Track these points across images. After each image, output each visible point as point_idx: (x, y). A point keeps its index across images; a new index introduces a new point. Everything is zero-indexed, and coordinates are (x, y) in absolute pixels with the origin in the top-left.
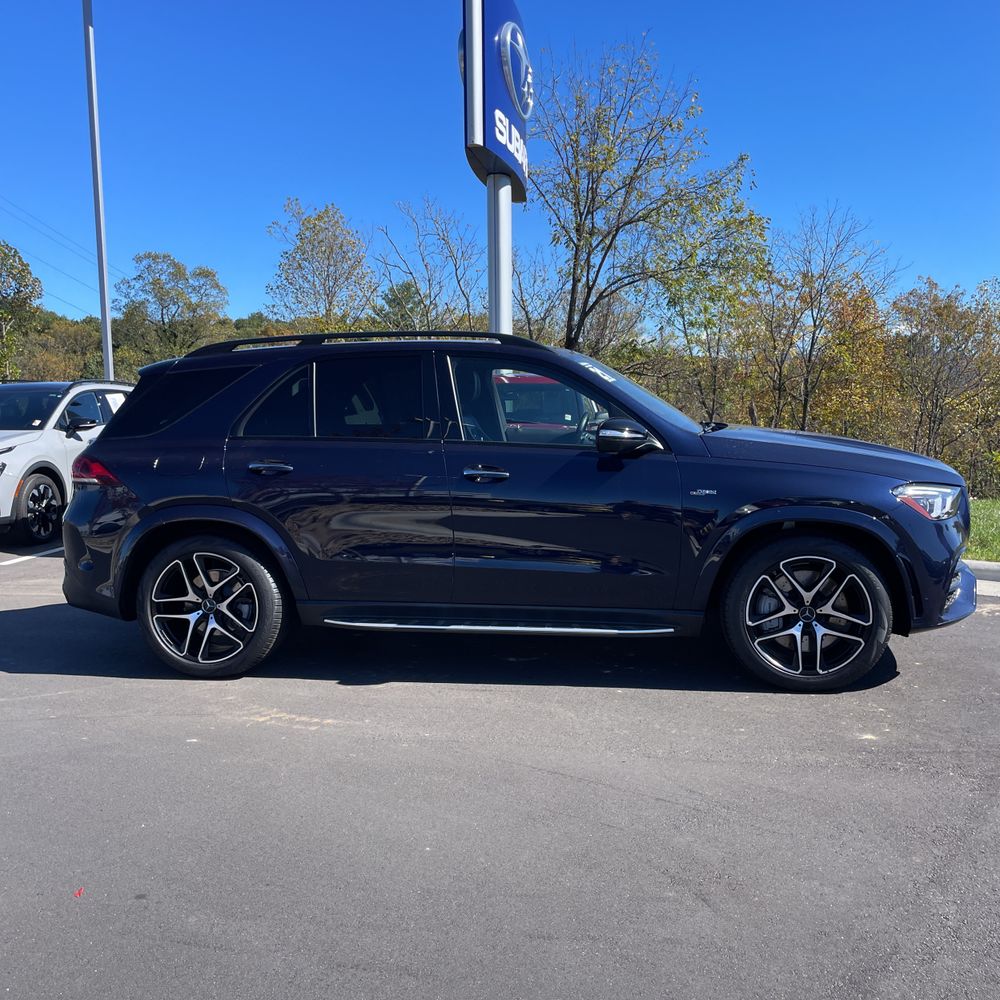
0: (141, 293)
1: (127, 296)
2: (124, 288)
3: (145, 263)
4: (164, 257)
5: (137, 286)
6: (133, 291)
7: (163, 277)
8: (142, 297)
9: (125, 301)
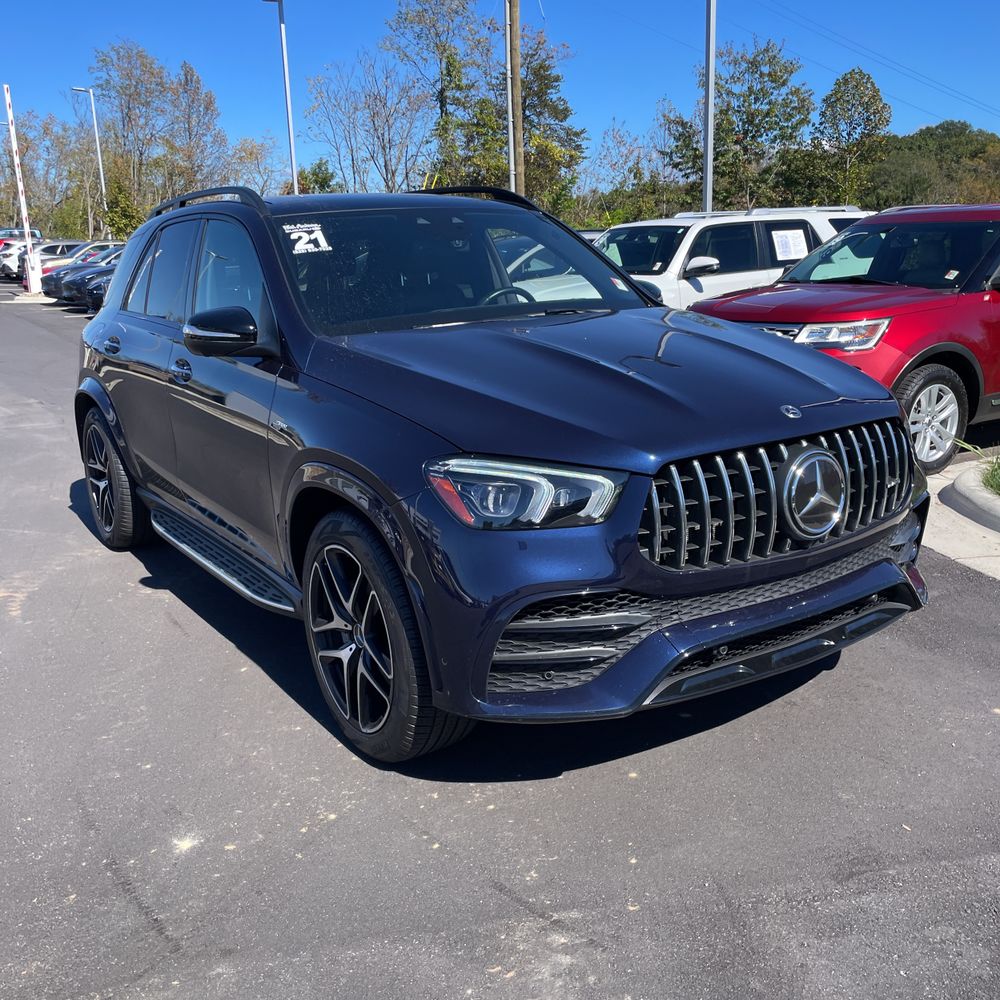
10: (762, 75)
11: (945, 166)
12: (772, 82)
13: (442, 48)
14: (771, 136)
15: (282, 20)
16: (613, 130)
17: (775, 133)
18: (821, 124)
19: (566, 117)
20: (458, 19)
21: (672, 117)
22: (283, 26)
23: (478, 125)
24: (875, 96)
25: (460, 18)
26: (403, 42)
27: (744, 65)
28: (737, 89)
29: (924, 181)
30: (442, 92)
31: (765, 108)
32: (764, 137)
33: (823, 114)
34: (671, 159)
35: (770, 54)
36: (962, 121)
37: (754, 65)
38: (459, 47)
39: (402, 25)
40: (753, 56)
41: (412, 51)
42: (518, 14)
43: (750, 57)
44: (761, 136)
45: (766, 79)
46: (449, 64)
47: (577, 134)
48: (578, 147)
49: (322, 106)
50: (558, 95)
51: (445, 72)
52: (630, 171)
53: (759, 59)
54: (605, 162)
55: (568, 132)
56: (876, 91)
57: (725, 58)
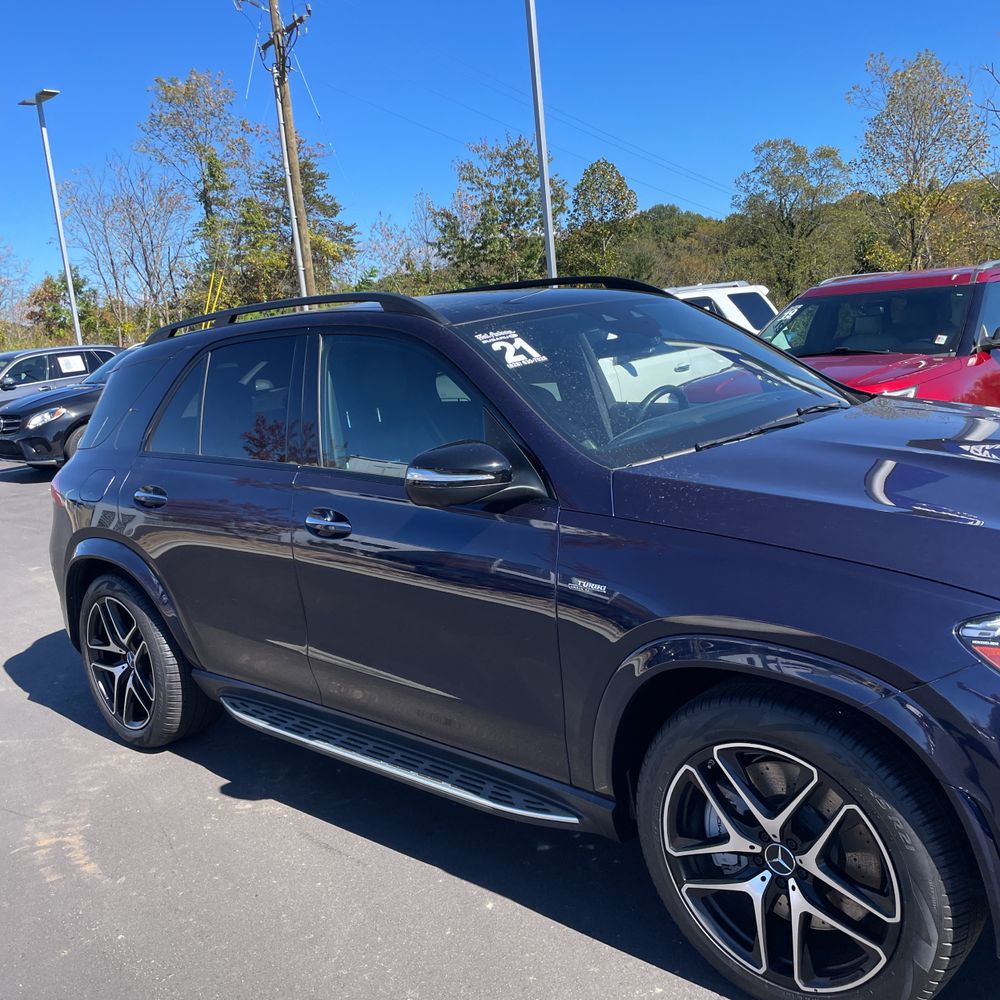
0: (760, 185)
1: (747, 190)
2: (743, 183)
3: (764, 152)
4: (785, 142)
5: (757, 178)
6: (752, 184)
7: (783, 165)
8: (763, 188)
9: (744, 196)
10: (516, 168)
11: (662, 246)
12: (528, 173)
13: (200, 149)
14: (532, 224)
15: (43, 124)
16: (381, 223)
17: (535, 221)
18: (575, 211)
19: (336, 213)
20: (214, 121)
21: (437, 210)
22: (44, 130)
23: (245, 223)
24: (621, 183)
25: (217, 120)
26: (159, 145)
27: (499, 160)
28: (495, 181)
29: (648, 260)
30: (205, 191)
31: (523, 198)
32: (526, 225)
33: (576, 202)
34: (440, 250)
35: (523, 148)
36: (671, 204)
37: (508, 159)
38: (218, 149)
39: (157, 128)
40: (506, 151)
41: (169, 152)
42: (291, 113)
43: (503, 151)
44: (522, 224)
45: (521, 171)
46: (210, 166)
47: (349, 229)
48: (350, 241)
49: (74, 211)
50: (325, 192)
51: (207, 172)
52: (402, 262)
53: (512, 153)
54: (376, 254)
55: (338, 227)
56: (621, 179)
57: (481, 153)
